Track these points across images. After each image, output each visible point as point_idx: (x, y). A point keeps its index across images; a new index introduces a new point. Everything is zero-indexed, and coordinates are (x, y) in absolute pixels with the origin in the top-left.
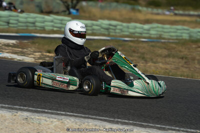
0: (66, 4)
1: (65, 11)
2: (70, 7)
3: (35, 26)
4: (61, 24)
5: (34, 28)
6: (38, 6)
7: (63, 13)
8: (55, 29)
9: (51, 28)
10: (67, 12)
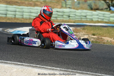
0: (108, 4)
1: (107, 8)
2: (111, 5)
3: (87, 18)
4: (104, 16)
5: (86, 19)
6: (89, 5)
7: (105, 10)
8: (99, 20)
9: (97, 19)
10: (109, 9)
